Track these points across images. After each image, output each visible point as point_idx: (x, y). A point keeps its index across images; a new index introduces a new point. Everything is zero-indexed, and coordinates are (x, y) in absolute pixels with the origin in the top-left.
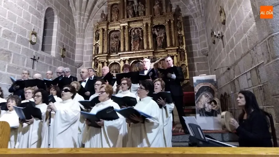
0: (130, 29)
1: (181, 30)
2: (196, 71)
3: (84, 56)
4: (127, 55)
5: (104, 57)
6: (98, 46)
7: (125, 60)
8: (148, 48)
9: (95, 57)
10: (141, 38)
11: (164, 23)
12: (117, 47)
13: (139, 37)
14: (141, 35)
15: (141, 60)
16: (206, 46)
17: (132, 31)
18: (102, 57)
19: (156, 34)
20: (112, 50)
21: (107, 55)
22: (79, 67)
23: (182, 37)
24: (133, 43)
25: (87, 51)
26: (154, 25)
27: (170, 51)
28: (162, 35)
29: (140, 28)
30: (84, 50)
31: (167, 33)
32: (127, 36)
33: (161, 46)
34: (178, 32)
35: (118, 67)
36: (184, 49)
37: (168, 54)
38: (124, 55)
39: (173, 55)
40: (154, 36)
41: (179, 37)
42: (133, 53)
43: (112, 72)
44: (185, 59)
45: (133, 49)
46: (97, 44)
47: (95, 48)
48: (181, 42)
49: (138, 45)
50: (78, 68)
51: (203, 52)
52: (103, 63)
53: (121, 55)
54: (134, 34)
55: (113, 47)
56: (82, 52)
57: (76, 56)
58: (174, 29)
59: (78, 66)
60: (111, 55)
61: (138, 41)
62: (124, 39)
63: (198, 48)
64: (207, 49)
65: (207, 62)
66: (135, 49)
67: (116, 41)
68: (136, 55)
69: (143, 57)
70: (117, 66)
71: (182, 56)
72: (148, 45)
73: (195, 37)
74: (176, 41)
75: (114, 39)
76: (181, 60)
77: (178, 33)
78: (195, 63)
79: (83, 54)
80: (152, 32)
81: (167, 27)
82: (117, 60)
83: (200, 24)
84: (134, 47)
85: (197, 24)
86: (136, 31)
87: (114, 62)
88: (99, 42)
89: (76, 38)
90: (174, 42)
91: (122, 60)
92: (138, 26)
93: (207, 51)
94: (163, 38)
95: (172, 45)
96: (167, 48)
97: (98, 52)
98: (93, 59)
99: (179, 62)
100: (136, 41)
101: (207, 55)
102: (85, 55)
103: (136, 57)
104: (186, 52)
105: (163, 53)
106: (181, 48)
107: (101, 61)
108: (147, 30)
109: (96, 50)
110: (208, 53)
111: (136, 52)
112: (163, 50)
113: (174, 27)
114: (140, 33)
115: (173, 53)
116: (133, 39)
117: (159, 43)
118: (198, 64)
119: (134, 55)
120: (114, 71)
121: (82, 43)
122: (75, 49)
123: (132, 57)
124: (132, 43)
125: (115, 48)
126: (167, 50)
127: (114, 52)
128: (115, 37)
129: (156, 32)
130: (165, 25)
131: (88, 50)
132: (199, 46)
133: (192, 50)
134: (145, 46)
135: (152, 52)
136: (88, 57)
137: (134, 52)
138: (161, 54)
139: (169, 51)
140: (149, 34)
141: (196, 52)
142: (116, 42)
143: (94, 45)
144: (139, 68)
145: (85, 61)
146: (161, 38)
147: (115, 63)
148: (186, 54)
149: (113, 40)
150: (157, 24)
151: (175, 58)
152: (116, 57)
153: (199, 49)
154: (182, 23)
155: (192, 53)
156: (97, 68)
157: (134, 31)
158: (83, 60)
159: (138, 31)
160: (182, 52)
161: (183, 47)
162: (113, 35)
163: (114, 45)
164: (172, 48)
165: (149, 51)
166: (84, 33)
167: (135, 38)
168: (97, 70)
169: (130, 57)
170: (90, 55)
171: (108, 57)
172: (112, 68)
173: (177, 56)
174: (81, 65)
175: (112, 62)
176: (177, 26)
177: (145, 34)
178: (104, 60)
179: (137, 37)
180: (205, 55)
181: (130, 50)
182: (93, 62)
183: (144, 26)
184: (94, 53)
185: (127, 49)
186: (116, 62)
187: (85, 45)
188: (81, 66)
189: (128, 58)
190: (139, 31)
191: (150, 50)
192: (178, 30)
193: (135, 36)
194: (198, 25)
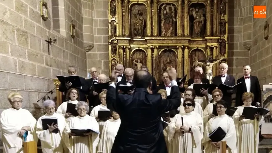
0: (160, 5)
1: (225, 14)
2: (234, 67)
3: (94, 36)
4: (155, 41)
5: (125, 41)
6: (114, 24)
7: (153, 47)
8: (183, 35)
9: (112, 39)
10: (174, 19)
11: (204, 2)
12: (142, 28)
13: (172, 17)
14: (173, 15)
15: (172, 48)
16: (250, 38)
17: (163, 7)
18: (122, 41)
19: (194, 15)
20: (136, 32)
21: (129, 38)
22: (89, 50)
23: (225, 23)
24: (164, 25)
25: (97, 29)
26: (192, 3)
27: (210, 41)
28: (202, 19)
29: (173, 5)
30: (94, 28)
31: (208, 15)
32: (156, 14)
33: (199, 33)
34: (221, 16)
35: (143, 55)
36: (226, 39)
37: (208, 44)
38: (152, 41)
39: (213, 46)
40: (192, 19)
41: (222, 24)
42: (164, 40)
43: (135, 62)
44: (225, 53)
45: (165, 34)
46: (114, 20)
47: (111, 26)
48: (223, 30)
49: (171, 29)
50: (87, 52)
51: (245, 44)
52: (124, 49)
53: (148, 41)
54: (165, 12)
55: (137, 27)
56: (92, 31)
57: (84, 35)
58: (217, 12)
59: (87, 49)
60: (134, 39)
61: (171, 24)
62: (152, 18)
63: (240, 39)
64: (251, 41)
65: (247, 57)
66: (167, 34)
67: (141, 20)
68: (168, 42)
69: (177, 46)
70: (141, 54)
71: (222, 48)
72: (183, 30)
73: (239, 25)
74: (218, 28)
75: (138, 16)
76: (221, 53)
77: (221, 18)
78: (235, 58)
79: (92, 32)
80: (189, 13)
81: (208, 8)
82: (142, 47)
83: (247, 8)
84: (165, 32)
85: (244, 7)
86: (167, 8)
87: (138, 48)
88: (117, 18)
89: (83, 9)
90: (215, 30)
91: (150, 47)
92: (170, 2)
93: (250, 44)
94: (203, 23)
95: (212, 34)
96: (207, 37)
97: (115, 32)
98: (109, 42)
99: (218, 56)
100: (169, 24)
101: (249, 50)
102: (96, 35)
103: (167, 45)
104: (227, 44)
105: (200, 42)
106: (222, 38)
107: (122, 47)
108: (183, 9)
109: (113, 30)
110: (251, 46)
111: (168, 38)
112: (201, 39)
113: (217, 8)
114: (172, 12)
115: (213, 44)
116: (164, 19)
117: (197, 29)
118: (237, 58)
119: (165, 42)
120: (139, 61)
121: (91, 18)
122: (83, 25)
123: (162, 45)
124: (162, 25)
125: (140, 30)
126: (206, 40)
127: (138, 35)
128: (138, 14)
129: (194, 13)
130: (205, 4)
131: (99, 28)
132: (241, 37)
133: (233, 41)
134: (179, 32)
135: (188, 41)
136: (100, 38)
137: (166, 38)
138: (198, 43)
139: (208, 41)
140: (186, 15)
141: (237, 44)
142: (140, 22)
143: (110, 21)
144: (169, 58)
145: (96, 42)
146: (200, 22)
147: (139, 50)
148: (227, 45)
149: (136, 18)
150: (196, 2)
151: (215, 50)
152: (141, 43)
153: (241, 41)
154: (227, 4)
155: (233, 44)
156: (115, 55)
157: (165, 9)
158: (93, 42)
159: (170, 9)
160: (223, 44)
161: (225, 37)
162: (135, 10)
163: (138, 26)
164: (212, 37)
165: (184, 38)
166: (92, 2)
167: (166, 19)
168: (116, 57)
169: (160, 45)
170: (102, 36)
171: (131, 42)
172: (135, 56)
173: (216, 48)
174: (91, 47)
175: (135, 48)
176: (220, 8)
177: (179, 14)
178: (126, 44)
179: (169, 18)
180: (247, 48)
181: (159, 34)
182: (110, 46)
183: (178, 3)
184: (110, 34)
185: (155, 33)
186: (140, 48)
187: (95, 20)
188: (92, 50)
189: (157, 45)
190: (172, 9)
191: (186, 37)
192: (221, 14)
193: (167, 16)
194: (244, 9)
